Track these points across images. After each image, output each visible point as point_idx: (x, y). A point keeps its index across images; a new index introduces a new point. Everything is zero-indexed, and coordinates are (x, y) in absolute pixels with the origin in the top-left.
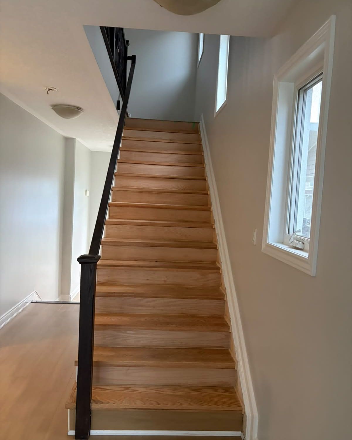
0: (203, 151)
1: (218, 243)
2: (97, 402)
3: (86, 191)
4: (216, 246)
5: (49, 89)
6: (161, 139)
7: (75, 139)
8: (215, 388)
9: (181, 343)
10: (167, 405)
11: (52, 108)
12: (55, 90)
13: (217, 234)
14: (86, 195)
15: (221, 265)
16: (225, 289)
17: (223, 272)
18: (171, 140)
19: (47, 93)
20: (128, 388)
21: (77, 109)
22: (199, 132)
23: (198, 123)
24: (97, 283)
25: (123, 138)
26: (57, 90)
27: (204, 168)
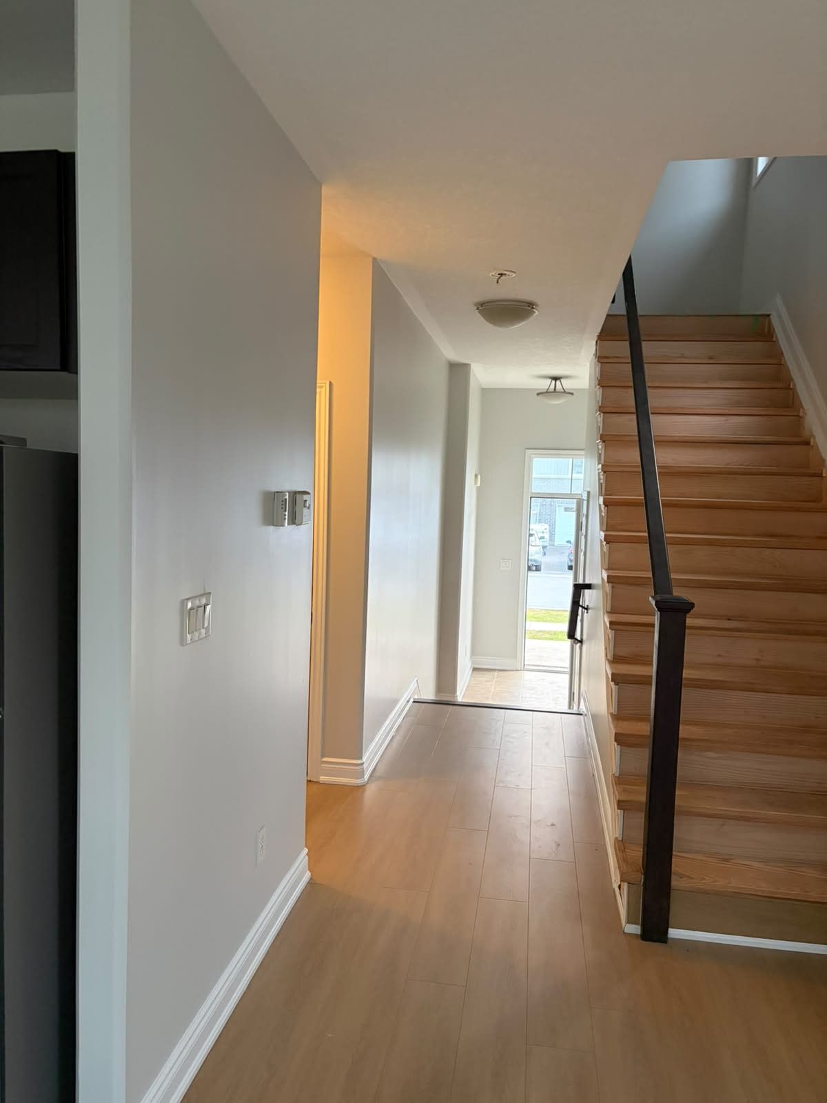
0: (792, 379)
2: (682, 876)
3: (476, 476)
5: (501, 274)
6: (683, 356)
7: (470, 365)
11: (478, 309)
12: (511, 274)
14: (476, 483)
18: (711, 358)
19: (498, 282)
20: (728, 860)
21: (529, 306)
22: (773, 337)
23: (769, 315)
24: (614, 658)
25: (602, 359)
26: (514, 275)
27: (801, 417)
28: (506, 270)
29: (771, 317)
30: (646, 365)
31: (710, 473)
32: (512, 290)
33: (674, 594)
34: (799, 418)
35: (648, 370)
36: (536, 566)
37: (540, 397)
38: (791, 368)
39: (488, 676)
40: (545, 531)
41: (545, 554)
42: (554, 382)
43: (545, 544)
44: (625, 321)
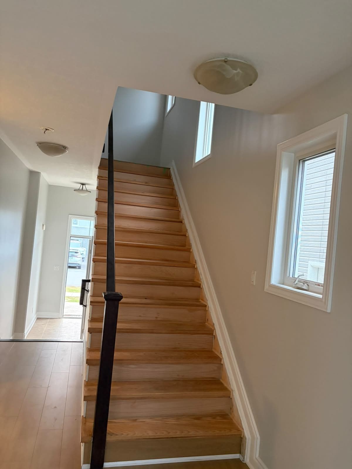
0: (177, 195)
1: (201, 282)
2: (112, 434)
4: (200, 284)
5: (47, 129)
6: (135, 181)
7: (40, 173)
8: (213, 416)
9: (178, 375)
10: (176, 433)
11: (38, 145)
12: (52, 130)
13: (200, 274)
14: (43, 229)
15: (207, 303)
16: (213, 325)
17: (210, 309)
18: (146, 183)
19: (44, 133)
20: (135, 420)
21: (64, 148)
22: (171, 177)
23: (170, 169)
24: (91, 319)
25: (99, 177)
26: (54, 131)
27: (180, 211)
28: (50, 128)
29: (171, 169)
30: (114, 182)
31: (143, 232)
32: (53, 138)
33: (116, 291)
34: (179, 212)
35: (115, 184)
36: (79, 266)
37: (75, 192)
38: (176, 190)
39: (44, 321)
40: (84, 251)
41: (83, 261)
42: (82, 185)
43: (83, 257)
44: (107, 162)
